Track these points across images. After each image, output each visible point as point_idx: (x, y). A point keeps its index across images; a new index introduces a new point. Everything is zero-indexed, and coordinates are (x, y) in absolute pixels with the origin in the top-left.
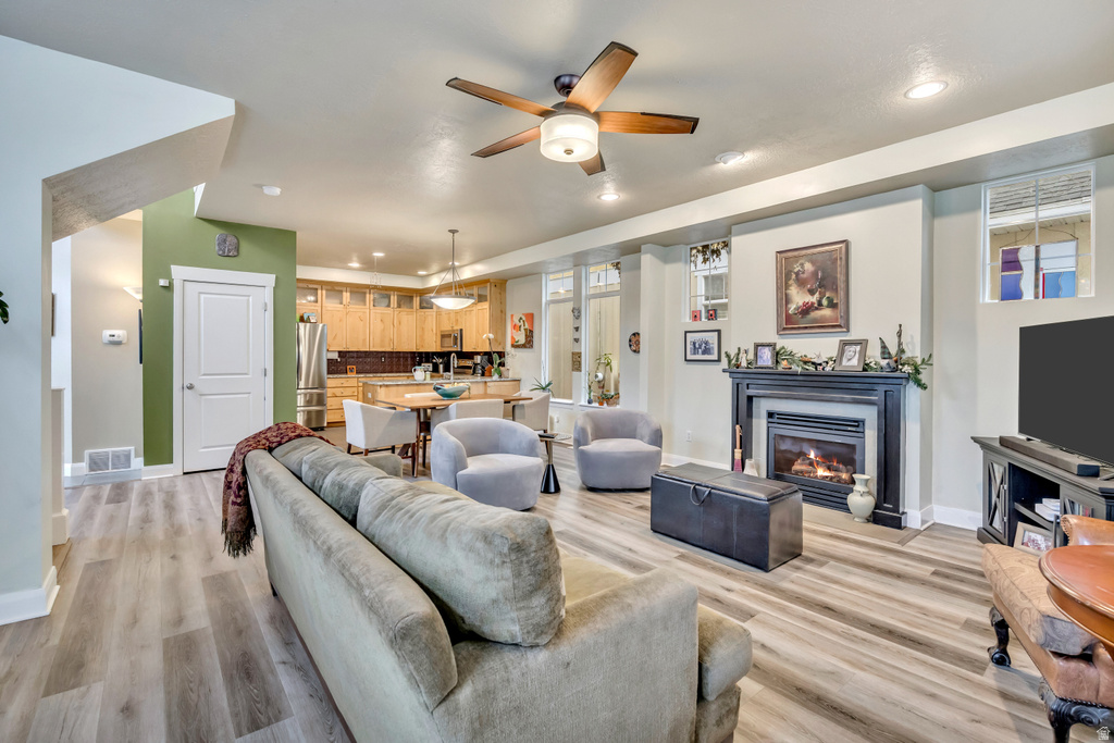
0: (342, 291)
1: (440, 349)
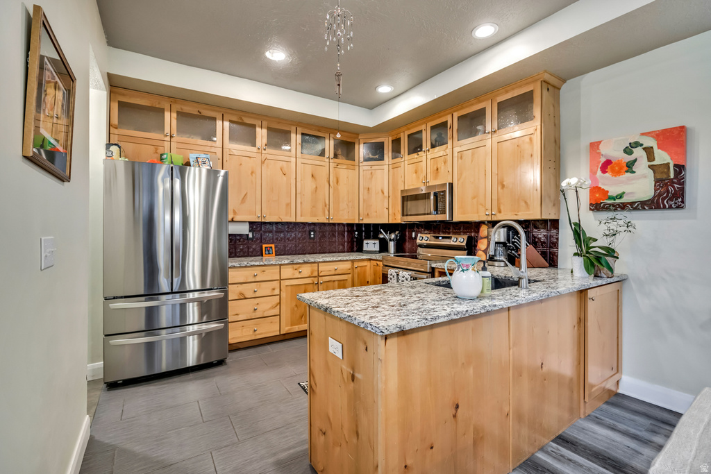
1: (399, 219)
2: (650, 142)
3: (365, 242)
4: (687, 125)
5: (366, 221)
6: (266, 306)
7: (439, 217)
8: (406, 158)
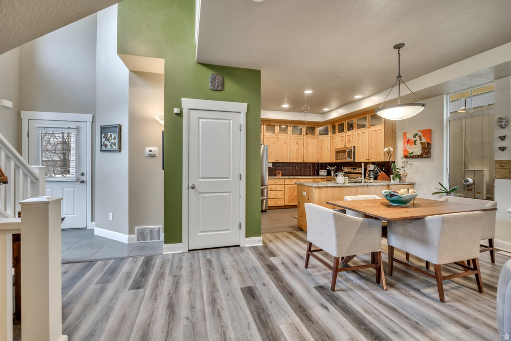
0: (274, 126)
1: (334, 161)
2: (420, 134)
3: (320, 171)
4: (432, 129)
5: (320, 162)
6: (280, 194)
7: (350, 160)
8: (338, 135)
